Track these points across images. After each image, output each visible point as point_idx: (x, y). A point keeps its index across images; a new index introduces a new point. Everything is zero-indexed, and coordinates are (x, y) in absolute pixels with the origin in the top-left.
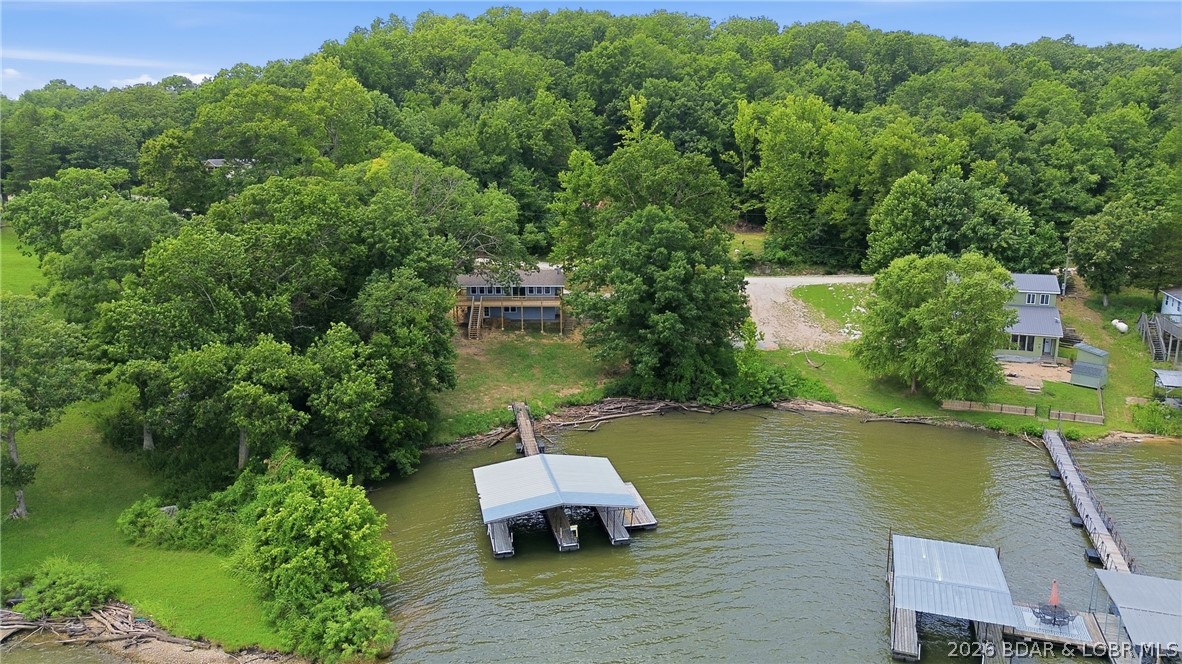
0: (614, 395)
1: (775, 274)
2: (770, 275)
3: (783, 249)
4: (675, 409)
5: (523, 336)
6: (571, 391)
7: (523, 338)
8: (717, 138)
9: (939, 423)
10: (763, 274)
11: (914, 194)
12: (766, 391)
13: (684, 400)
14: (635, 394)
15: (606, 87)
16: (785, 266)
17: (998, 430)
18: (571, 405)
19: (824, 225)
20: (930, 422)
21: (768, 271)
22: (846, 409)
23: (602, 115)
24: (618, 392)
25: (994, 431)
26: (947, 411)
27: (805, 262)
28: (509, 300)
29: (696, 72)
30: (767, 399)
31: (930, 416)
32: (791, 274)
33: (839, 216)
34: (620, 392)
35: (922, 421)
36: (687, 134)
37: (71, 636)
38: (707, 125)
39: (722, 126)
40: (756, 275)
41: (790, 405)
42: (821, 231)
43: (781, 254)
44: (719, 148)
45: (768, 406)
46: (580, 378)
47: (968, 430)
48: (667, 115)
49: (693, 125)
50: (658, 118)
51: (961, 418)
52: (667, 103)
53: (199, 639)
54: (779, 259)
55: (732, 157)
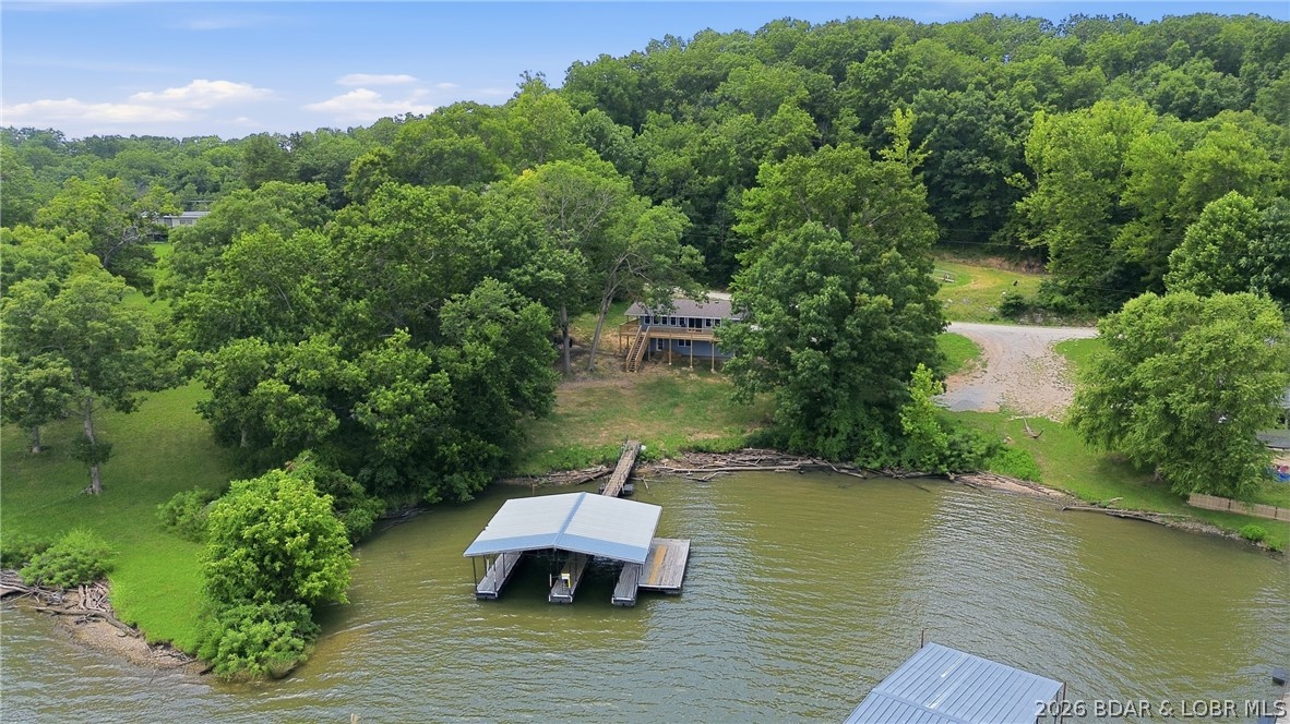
0: (756, 446)
1: (1047, 323)
2: (1040, 325)
3: (1065, 294)
4: (822, 468)
5: (687, 373)
6: (706, 436)
7: (688, 375)
8: (1004, 157)
9: (1172, 523)
10: (1033, 322)
11: (1229, 221)
12: (943, 459)
13: (837, 459)
14: (783, 447)
15: (874, 101)
16: (1064, 314)
17: (1257, 541)
18: (699, 450)
19: (1121, 263)
20: (1159, 520)
21: (1040, 320)
22: (1047, 491)
23: (866, 134)
24: (761, 442)
25: (1251, 544)
26: (1195, 509)
27: (1092, 311)
28: (684, 332)
29: (991, 80)
30: (944, 468)
31: (1163, 513)
32: (1070, 325)
33: (1137, 253)
34: (762, 443)
35: (1148, 518)
36: (965, 155)
37: (49, 605)
38: (992, 142)
39: (1009, 142)
40: (1022, 324)
41: (975, 479)
42: (1116, 272)
43: (1059, 299)
44: (1005, 168)
45: (944, 477)
46: (727, 423)
47: (1213, 537)
48: (941, 131)
49: (975, 143)
50: (929, 136)
51: (1208, 520)
52: (943, 117)
53: (134, 626)
54: (1055, 305)
55: (1020, 180)
